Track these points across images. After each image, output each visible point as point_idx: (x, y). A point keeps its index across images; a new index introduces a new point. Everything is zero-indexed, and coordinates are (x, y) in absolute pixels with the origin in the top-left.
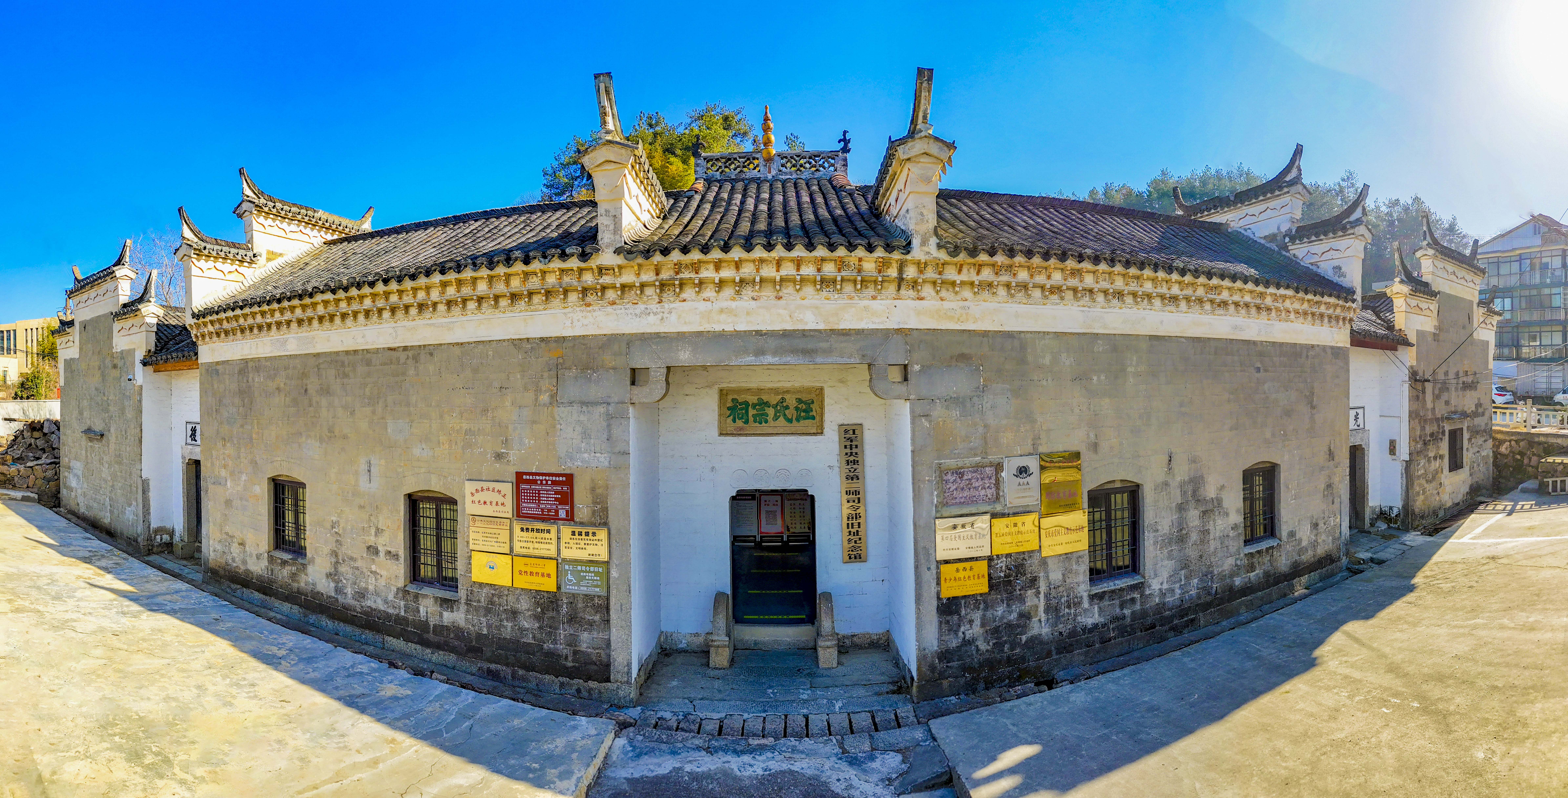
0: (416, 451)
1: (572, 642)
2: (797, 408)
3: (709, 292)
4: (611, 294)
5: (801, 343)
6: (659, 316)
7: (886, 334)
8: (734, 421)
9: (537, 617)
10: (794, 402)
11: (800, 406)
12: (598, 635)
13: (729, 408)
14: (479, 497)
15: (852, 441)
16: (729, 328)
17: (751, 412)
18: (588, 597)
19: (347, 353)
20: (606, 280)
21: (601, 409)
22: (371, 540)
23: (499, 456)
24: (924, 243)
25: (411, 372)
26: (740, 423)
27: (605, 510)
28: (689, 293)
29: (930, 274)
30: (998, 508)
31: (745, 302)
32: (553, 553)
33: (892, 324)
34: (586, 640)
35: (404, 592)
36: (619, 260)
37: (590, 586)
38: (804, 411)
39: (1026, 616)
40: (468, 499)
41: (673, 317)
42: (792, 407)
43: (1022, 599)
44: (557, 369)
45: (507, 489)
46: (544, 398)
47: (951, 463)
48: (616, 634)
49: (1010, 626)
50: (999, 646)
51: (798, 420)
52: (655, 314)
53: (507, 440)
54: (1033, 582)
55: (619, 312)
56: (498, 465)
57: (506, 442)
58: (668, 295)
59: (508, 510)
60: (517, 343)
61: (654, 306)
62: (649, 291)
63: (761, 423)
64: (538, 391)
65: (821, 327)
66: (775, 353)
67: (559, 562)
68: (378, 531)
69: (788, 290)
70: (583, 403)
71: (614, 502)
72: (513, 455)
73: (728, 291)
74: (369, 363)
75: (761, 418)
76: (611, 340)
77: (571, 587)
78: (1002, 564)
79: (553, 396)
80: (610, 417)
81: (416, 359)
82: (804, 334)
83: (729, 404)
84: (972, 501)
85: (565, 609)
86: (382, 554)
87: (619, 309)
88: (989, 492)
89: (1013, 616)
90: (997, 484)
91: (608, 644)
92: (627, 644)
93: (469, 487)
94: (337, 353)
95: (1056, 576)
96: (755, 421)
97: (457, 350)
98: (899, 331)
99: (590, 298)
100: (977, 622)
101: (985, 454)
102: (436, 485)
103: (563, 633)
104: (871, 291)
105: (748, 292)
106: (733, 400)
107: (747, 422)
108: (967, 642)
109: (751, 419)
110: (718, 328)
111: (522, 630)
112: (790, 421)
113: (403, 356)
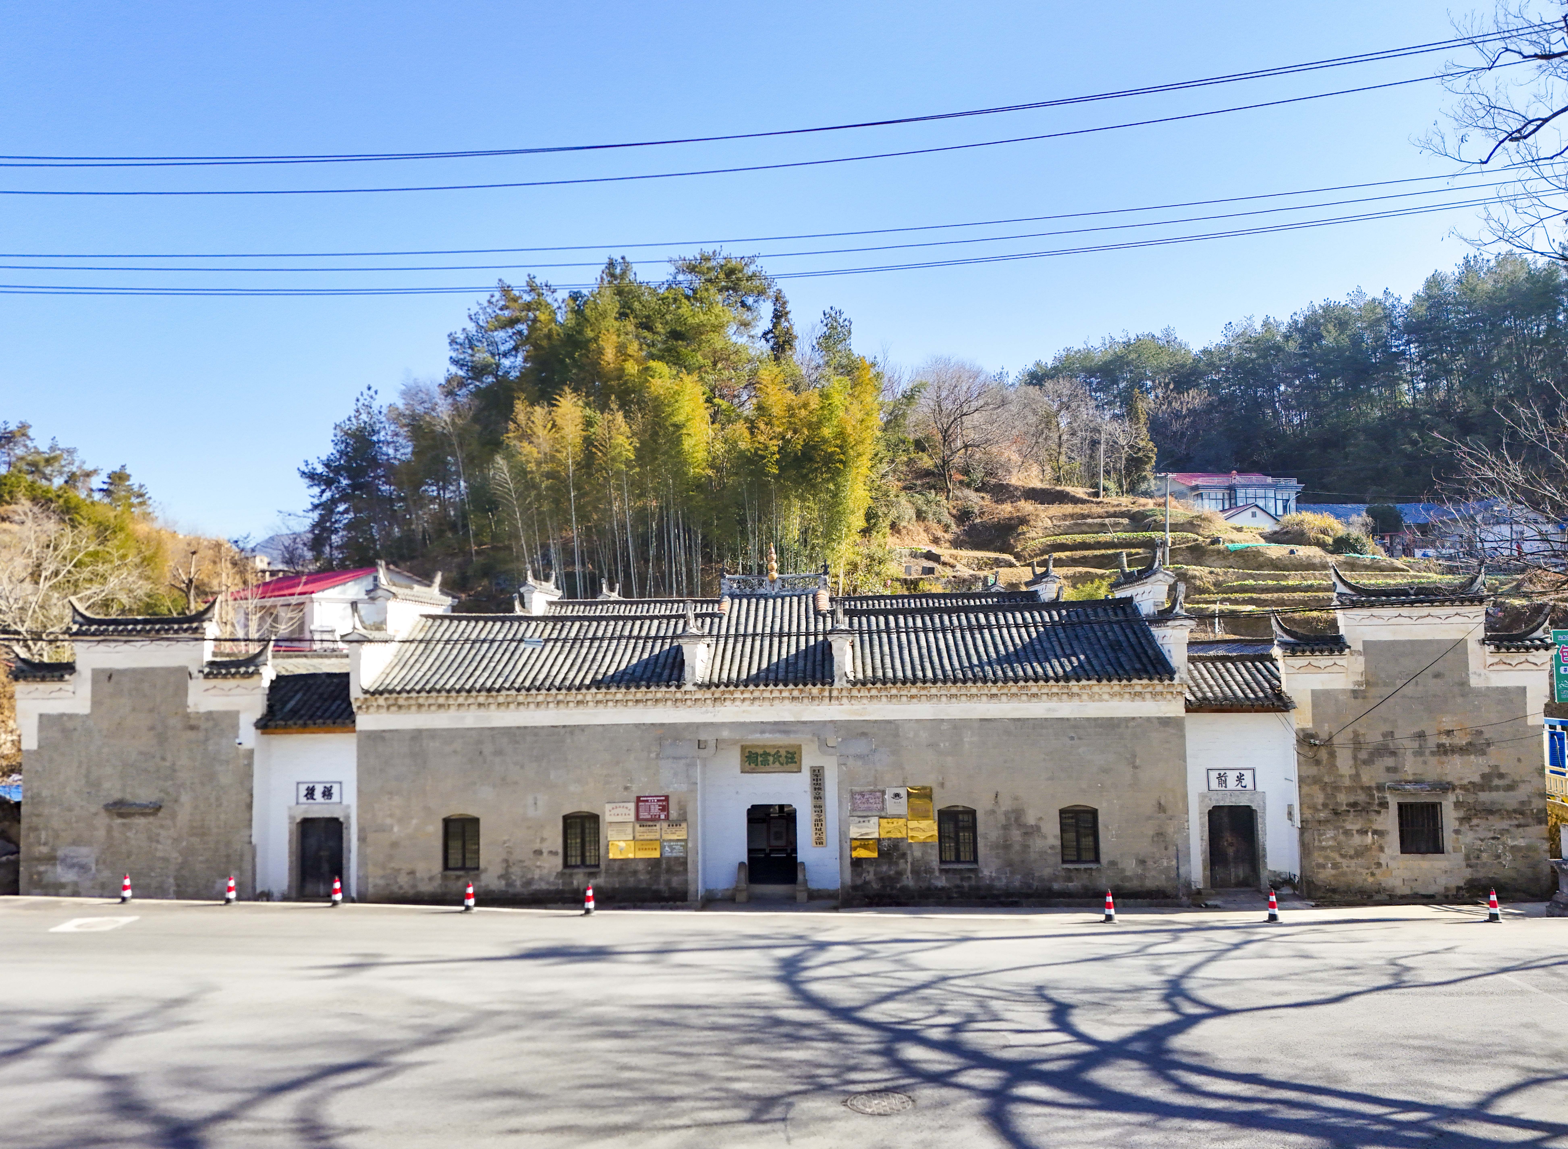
0: (572, 788)
1: (668, 883)
2: (786, 757)
3: (738, 703)
4: (689, 703)
5: (783, 728)
6: (713, 714)
7: (825, 723)
8: (750, 764)
9: (649, 873)
10: (785, 753)
11: (788, 755)
12: (681, 878)
13: (746, 759)
14: (613, 812)
15: (817, 776)
16: (748, 720)
17: (760, 759)
18: (677, 858)
19: (519, 728)
20: (687, 696)
21: (683, 761)
22: (537, 846)
23: (626, 788)
24: (840, 680)
25: (569, 741)
26: (753, 765)
27: (685, 813)
28: (728, 703)
29: (845, 693)
30: (883, 814)
31: (756, 707)
32: (658, 836)
33: (827, 718)
34: (675, 881)
35: (561, 875)
36: (695, 688)
37: (678, 852)
38: (790, 758)
39: (900, 874)
40: (607, 813)
41: (720, 715)
42: (783, 756)
43: (897, 864)
44: (660, 740)
45: (632, 806)
46: (653, 755)
47: (857, 789)
48: (690, 876)
49: (890, 878)
50: (884, 887)
51: (787, 764)
52: (711, 713)
53: (631, 779)
54: (904, 855)
56: (625, 793)
57: (631, 781)
58: (718, 704)
59: (632, 817)
60: (637, 726)
61: (710, 709)
62: (708, 702)
63: (765, 766)
64: (650, 752)
65: (792, 719)
66: (770, 733)
67: (662, 842)
68: (543, 840)
69: (776, 702)
70: (674, 758)
71: (689, 809)
72: (635, 788)
73: (747, 703)
74: (536, 735)
75: (765, 763)
76: (688, 726)
77: (668, 853)
78: (885, 843)
79: (658, 755)
80: (688, 765)
81: (572, 733)
82: (784, 723)
84: (869, 809)
85: (664, 866)
86: (545, 854)
87: (693, 710)
88: (879, 806)
89: (892, 873)
90: (883, 801)
91: (686, 881)
92: (696, 881)
93: (608, 807)
94: (510, 728)
95: (918, 854)
97: (600, 729)
98: (831, 721)
99: (679, 704)
100: (872, 873)
101: (876, 785)
102: (585, 808)
103: (663, 878)
104: (816, 702)
105: (757, 703)
106: (750, 752)
107: (756, 766)
108: (866, 883)
109: (760, 765)
110: (742, 720)
111: (640, 881)
112: (782, 764)
113: (563, 731)
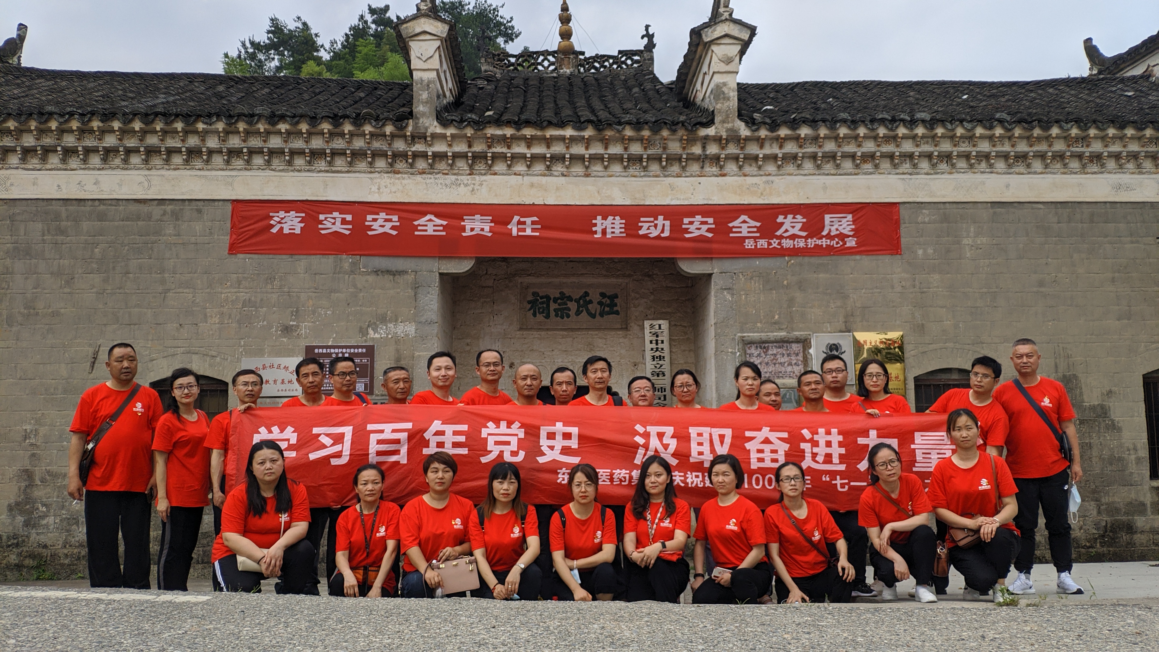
2: (600, 303)
3: (520, 167)
4: (422, 163)
6: (470, 188)
8: (534, 315)
10: (598, 296)
11: (604, 301)
13: (529, 302)
15: (657, 336)
17: (553, 306)
20: (419, 147)
23: (287, 330)
26: (540, 317)
28: (501, 166)
36: (435, 127)
38: (608, 306)
41: (484, 190)
42: (595, 302)
46: (346, 265)
51: (602, 315)
52: (466, 185)
53: (297, 312)
55: (428, 181)
56: (285, 340)
57: (296, 314)
58: (480, 168)
61: (465, 178)
62: (461, 162)
63: (562, 318)
70: (387, 273)
72: (305, 328)
73: (539, 167)
75: (563, 313)
79: (356, 264)
81: (176, 215)
83: (530, 298)
87: (430, 179)
90: (805, 361)
96: (557, 315)
99: (400, 165)
101: (791, 329)
102: (199, 365)
104: (676, 169)
106: (534, 294)
107: (548, 317)
109: (552, 313)
110: (528, 201)
112: (593, 316)
113: (157, 211)
